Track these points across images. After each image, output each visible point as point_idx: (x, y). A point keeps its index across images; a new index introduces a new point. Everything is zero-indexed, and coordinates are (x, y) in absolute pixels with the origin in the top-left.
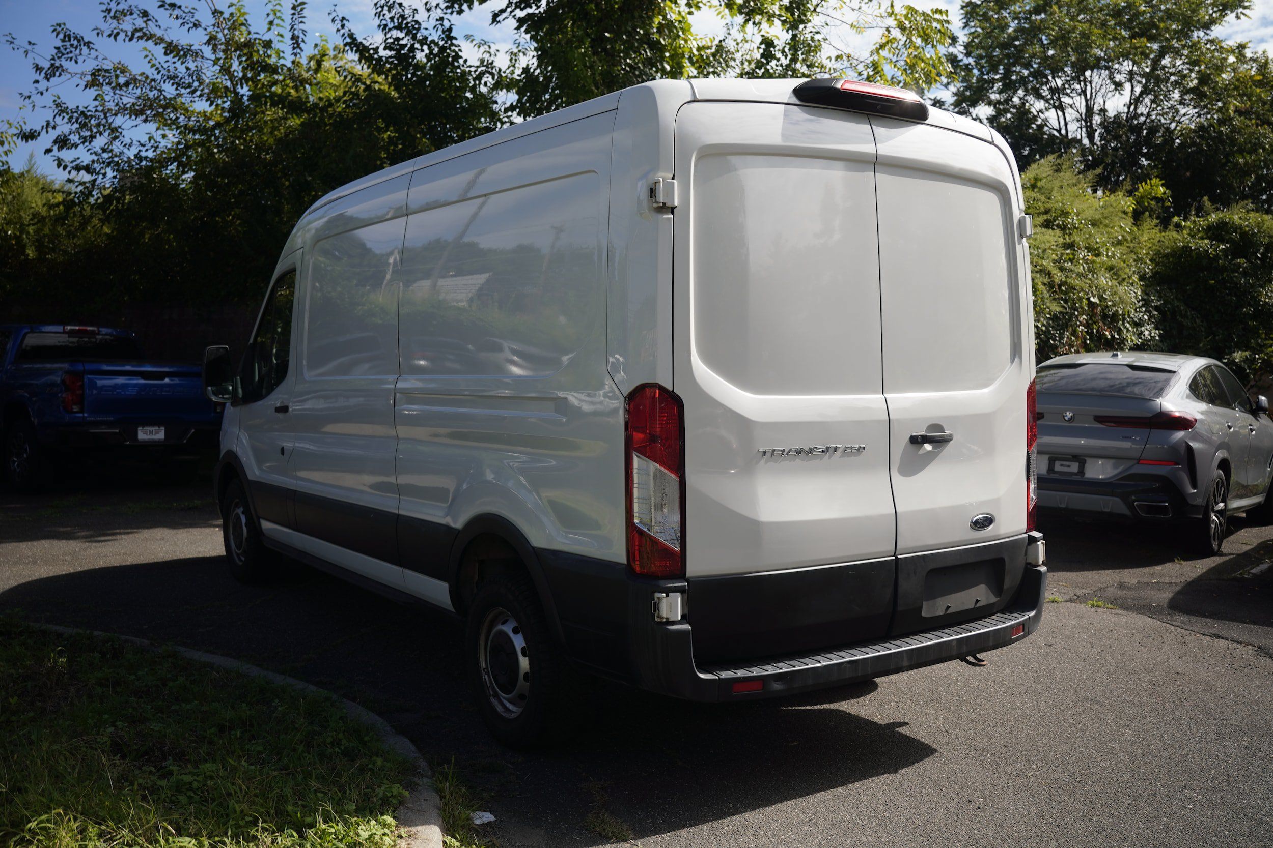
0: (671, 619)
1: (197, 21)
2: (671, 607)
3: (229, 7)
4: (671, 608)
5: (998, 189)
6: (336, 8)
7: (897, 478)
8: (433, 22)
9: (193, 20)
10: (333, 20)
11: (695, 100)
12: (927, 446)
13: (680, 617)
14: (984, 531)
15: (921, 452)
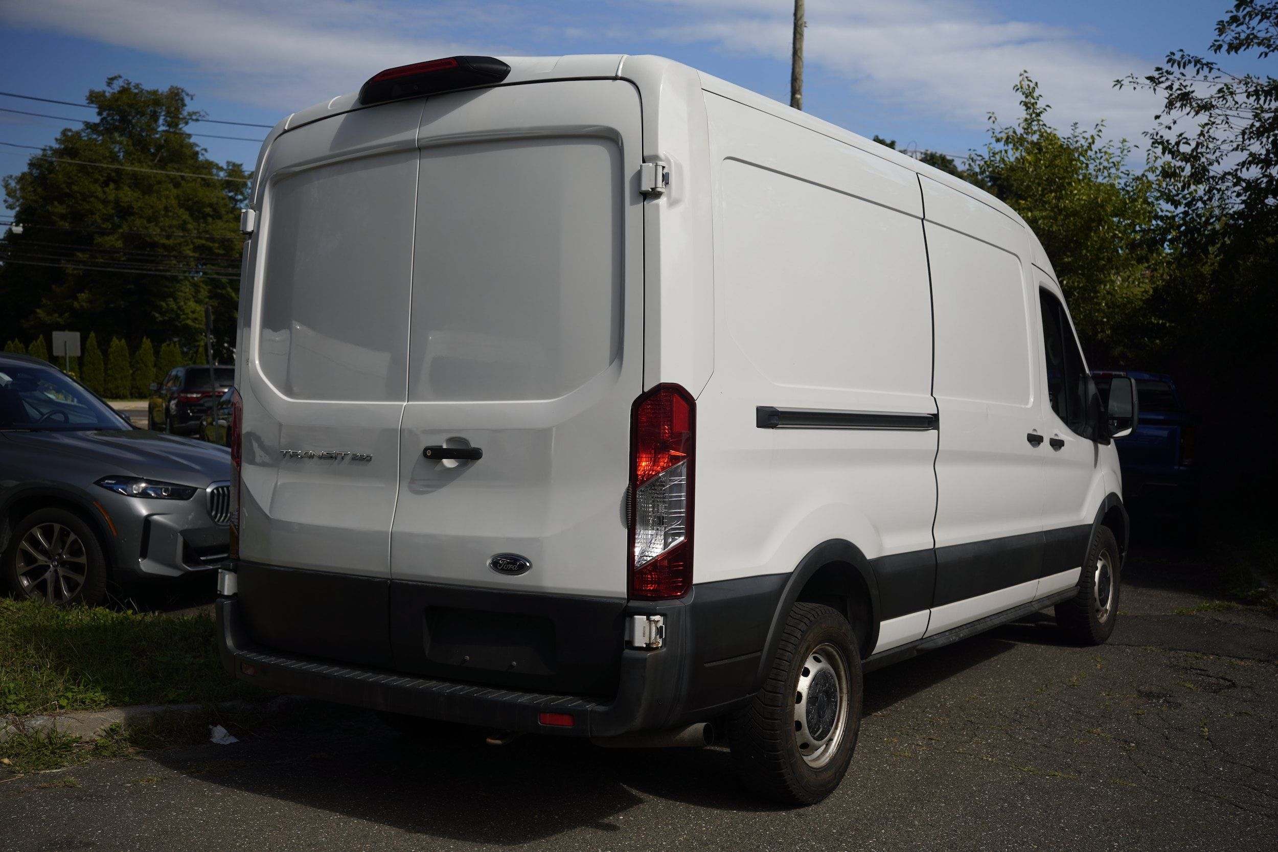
0: (222, 593)
11: (285, 132)
12: (448, 463)
13: (231, 594)
14: (512, 577)
15: (438, 468)
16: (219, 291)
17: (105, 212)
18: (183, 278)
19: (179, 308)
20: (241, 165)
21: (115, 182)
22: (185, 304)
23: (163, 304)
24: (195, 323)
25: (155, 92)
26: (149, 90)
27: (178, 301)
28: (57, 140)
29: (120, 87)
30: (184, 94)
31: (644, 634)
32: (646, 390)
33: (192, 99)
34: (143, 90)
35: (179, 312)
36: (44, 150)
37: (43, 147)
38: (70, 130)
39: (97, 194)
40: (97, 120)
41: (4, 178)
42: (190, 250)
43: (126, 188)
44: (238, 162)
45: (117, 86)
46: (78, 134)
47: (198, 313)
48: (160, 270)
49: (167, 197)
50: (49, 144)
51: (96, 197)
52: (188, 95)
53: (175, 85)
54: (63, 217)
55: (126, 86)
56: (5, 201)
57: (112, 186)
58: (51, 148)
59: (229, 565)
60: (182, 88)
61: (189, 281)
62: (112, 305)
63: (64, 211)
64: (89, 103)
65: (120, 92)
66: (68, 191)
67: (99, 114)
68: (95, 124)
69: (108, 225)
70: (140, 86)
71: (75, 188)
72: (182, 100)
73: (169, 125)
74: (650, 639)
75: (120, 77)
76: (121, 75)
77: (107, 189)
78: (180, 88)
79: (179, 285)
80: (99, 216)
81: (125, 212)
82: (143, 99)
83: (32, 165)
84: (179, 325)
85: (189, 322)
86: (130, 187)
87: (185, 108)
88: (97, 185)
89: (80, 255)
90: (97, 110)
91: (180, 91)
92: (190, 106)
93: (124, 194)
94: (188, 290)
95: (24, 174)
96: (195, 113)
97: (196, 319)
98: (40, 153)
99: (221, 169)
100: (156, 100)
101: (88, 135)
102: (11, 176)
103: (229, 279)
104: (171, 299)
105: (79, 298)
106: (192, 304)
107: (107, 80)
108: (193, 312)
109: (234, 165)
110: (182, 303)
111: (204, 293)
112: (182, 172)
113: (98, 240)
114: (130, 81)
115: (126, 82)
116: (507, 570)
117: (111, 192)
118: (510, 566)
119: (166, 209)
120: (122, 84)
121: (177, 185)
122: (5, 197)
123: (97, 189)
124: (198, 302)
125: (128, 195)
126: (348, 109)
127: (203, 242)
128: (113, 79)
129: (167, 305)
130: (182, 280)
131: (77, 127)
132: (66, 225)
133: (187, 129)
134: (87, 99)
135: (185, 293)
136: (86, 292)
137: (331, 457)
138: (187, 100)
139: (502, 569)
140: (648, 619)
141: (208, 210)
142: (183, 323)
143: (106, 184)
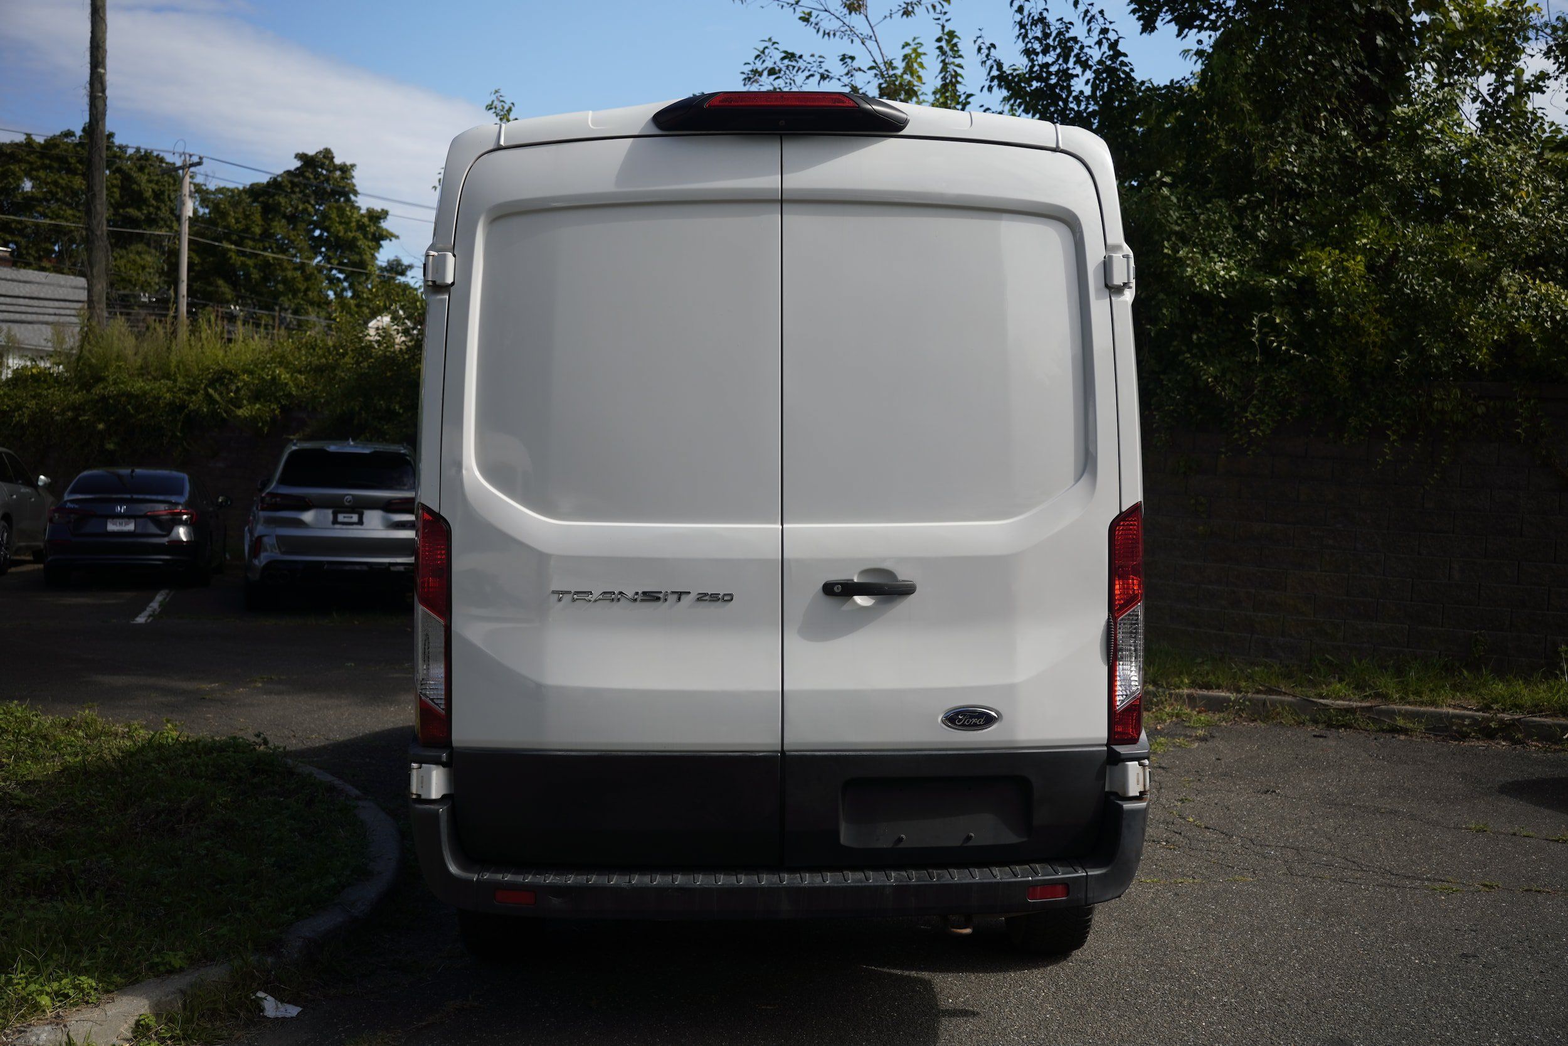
0: (423, 797)
1: (827, 71)
2: (425, 782)
3: (903, 47)
4: (422, 783)
5: (1068, 221)
6: (983, 33)
7: (794, 642)
8: (1095, 35)
9: (822, 71)
10: (980, 49)
11: (499, 148)
12: (860, 600)
13: (439, 797)
14: (975, 732)
15: (847, 607)
31: (1138, 781)
32: (1124, 510)
59: (440, 757)
74: (1145, 786)
116: (970, 725)
118: (974, 720)
126: (636, 133)
137: (651, 597)
139: (963, 725)
140: (1140, 764)
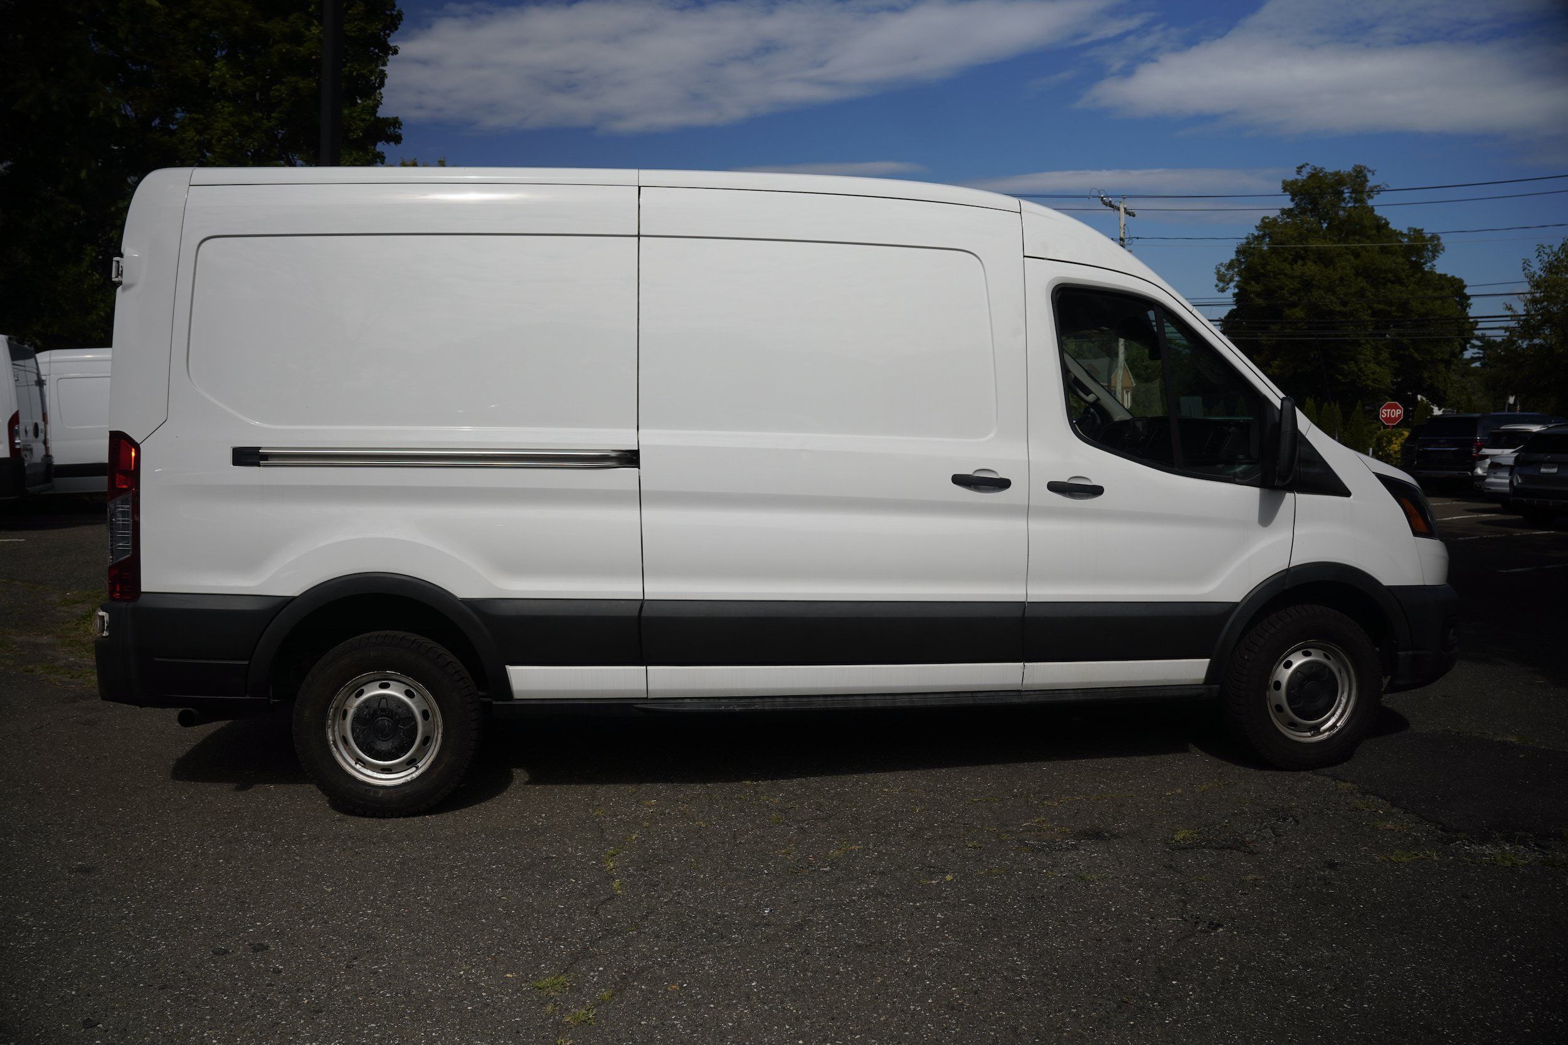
16: (1402, 352)
17: (1292, 287)
18: (1364, 341)
19: (1360, 370)
20: (1422, 230)
21: (1303, 259)
22: (1366, 365)
23: (1346, 367)
24: (1375, 383)
25: (1337, 173)
26: (1332, 172)
27: (1359, 363)
28: (1256, 227)
29: (1308, 174)
30: (1366, 171)
33: (1373, 174)
34: (1326, 173)
35: (1359, 373)
36: (1247, 238)
37: (1246, 236)
38: (1268, 218)
39: (1286, 271)
40: (1291, 205)
41: (1217, 266)
42: (1367, 315)
43: (1310, 263)
44: (1418, 227)
45: (1305, 174)
46: (1275, 220)
47: (1378, 373)
48: (1338, 336)
49: (1343, 268)
50: (1251, 232)
51: (1285, 274)
52: (1369, 171)
53: (1358, 164)
54: (1258, 295)
55: (1314, 172)
56: (1217, 286)
57: (1300, 262)
58: (1253, 234)
60: (1364, 165)
61: (1370, 344)
62: (1299, 370)
63: (1259, 289)
64: (1283, 192)
65: (1309, 178)
66: (1263, 271)
67: (1293, 200)
68: (1289, 209)
69: (1295, 298)
70: (1324, 170)
71: (1269, 268)
72: (1365, 176)
73: (1356, 201)
75: (1307, 164)
76: (1309, 163)
77: (1295, 267)
78: (1362, 166)
79: (1361, 348)
80: (1287, 291)
81: (1307, 285)
82: (1326, 181)
83: (1238, 252)
84: (1360, 386)
85: (1369, 382)
86: (1315, 262)
87: (1368, 183)
88: (1286, 263)
89: (1273, 327)
90: (1290, 197)
91: (1363, 168)
92: (1372, 181)
93: (1308, 269)
94: (1368, 353)
95: (1232, 261)
96: (1376, 187)
97: (1376, 379)
98: (1245, 241)
99: (1404, 235)
100: (1339, 180)
101: (1283, 219)
102: (1222, 264)
103: (1411, 340)
104: (1353, 362)
105: (1273, 365)
106: (1373, 366)
107: (1296, 169)
108: (1373, 373)
109: (1415, 230)
110: (1363, 366)
111: (1385, 355)
112: (1362, 243)
113: (1287, 312)
114: (1316, 167)
115: (1313, 168)
117: (1298, 268)
119: (1341, 279)
120: (1309, 170)
121: (1357, 255)
122: (1216, 282)
123: (1286, 267)
124: (1379, 364)
125: (1311, 269)
127: (1381, 306)
128: (1301, 167)
129: (1349, 367)
130: (1364, 344)
131: (1274, 214)
132: (1259, 301)
133: (1370, 203)
134: (1283, 189)
135: (1366, 355)
136: (1278, 359)
138: (1369, 176)
141: (1390, 276)
142: (1364, 383)
143: (1295, 261)
